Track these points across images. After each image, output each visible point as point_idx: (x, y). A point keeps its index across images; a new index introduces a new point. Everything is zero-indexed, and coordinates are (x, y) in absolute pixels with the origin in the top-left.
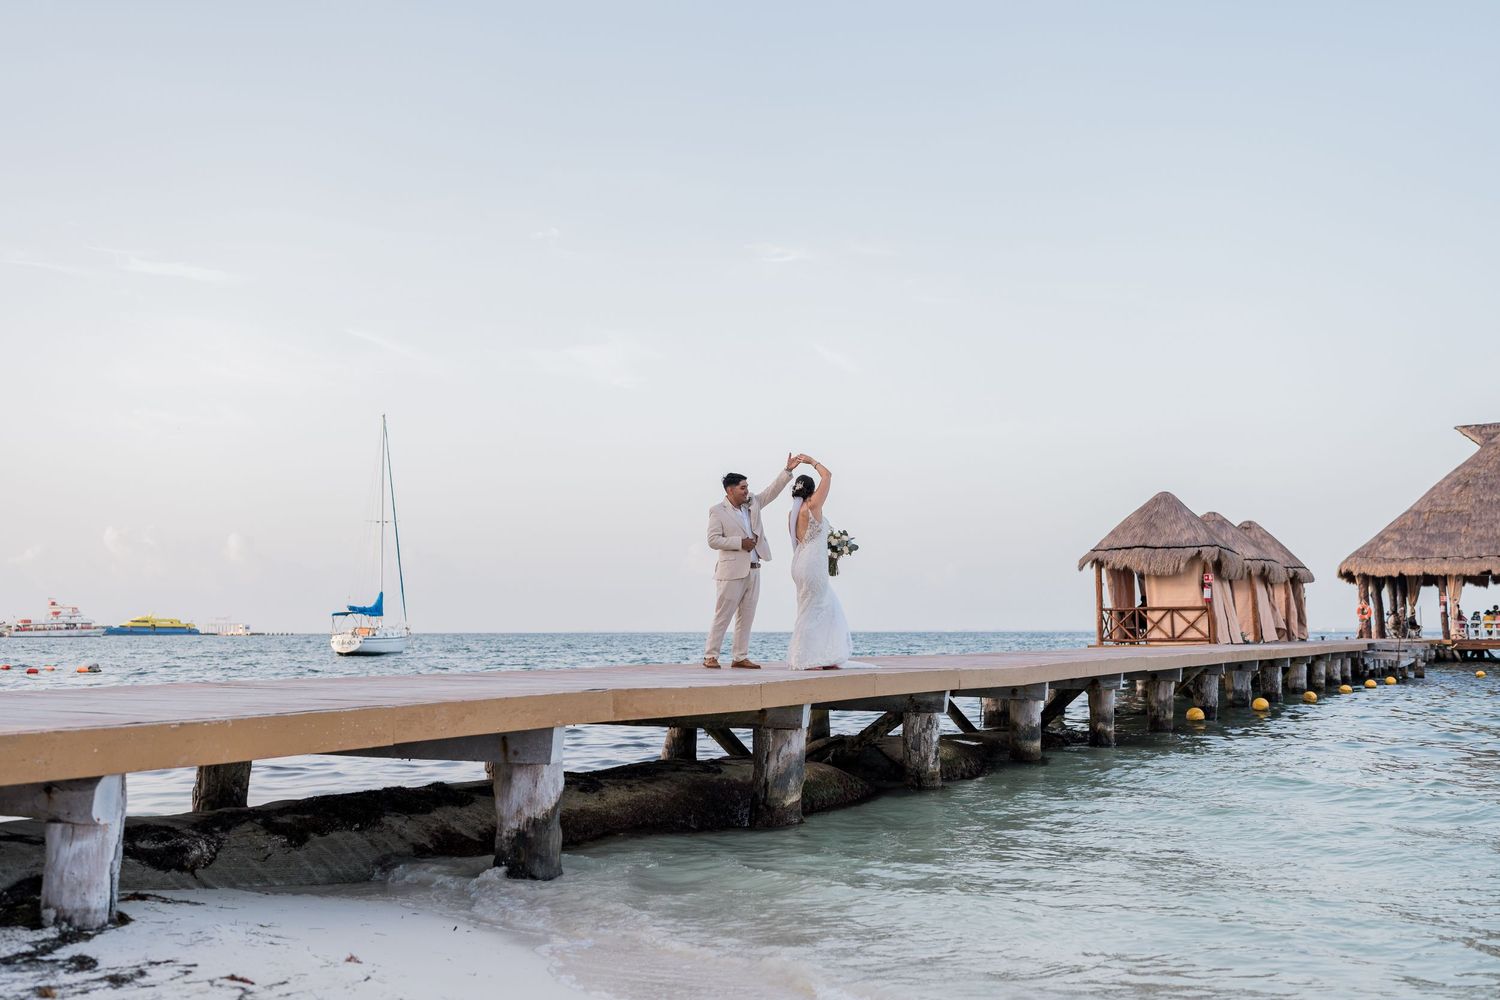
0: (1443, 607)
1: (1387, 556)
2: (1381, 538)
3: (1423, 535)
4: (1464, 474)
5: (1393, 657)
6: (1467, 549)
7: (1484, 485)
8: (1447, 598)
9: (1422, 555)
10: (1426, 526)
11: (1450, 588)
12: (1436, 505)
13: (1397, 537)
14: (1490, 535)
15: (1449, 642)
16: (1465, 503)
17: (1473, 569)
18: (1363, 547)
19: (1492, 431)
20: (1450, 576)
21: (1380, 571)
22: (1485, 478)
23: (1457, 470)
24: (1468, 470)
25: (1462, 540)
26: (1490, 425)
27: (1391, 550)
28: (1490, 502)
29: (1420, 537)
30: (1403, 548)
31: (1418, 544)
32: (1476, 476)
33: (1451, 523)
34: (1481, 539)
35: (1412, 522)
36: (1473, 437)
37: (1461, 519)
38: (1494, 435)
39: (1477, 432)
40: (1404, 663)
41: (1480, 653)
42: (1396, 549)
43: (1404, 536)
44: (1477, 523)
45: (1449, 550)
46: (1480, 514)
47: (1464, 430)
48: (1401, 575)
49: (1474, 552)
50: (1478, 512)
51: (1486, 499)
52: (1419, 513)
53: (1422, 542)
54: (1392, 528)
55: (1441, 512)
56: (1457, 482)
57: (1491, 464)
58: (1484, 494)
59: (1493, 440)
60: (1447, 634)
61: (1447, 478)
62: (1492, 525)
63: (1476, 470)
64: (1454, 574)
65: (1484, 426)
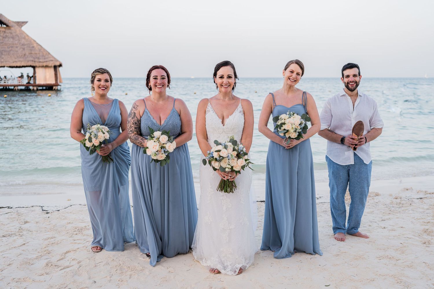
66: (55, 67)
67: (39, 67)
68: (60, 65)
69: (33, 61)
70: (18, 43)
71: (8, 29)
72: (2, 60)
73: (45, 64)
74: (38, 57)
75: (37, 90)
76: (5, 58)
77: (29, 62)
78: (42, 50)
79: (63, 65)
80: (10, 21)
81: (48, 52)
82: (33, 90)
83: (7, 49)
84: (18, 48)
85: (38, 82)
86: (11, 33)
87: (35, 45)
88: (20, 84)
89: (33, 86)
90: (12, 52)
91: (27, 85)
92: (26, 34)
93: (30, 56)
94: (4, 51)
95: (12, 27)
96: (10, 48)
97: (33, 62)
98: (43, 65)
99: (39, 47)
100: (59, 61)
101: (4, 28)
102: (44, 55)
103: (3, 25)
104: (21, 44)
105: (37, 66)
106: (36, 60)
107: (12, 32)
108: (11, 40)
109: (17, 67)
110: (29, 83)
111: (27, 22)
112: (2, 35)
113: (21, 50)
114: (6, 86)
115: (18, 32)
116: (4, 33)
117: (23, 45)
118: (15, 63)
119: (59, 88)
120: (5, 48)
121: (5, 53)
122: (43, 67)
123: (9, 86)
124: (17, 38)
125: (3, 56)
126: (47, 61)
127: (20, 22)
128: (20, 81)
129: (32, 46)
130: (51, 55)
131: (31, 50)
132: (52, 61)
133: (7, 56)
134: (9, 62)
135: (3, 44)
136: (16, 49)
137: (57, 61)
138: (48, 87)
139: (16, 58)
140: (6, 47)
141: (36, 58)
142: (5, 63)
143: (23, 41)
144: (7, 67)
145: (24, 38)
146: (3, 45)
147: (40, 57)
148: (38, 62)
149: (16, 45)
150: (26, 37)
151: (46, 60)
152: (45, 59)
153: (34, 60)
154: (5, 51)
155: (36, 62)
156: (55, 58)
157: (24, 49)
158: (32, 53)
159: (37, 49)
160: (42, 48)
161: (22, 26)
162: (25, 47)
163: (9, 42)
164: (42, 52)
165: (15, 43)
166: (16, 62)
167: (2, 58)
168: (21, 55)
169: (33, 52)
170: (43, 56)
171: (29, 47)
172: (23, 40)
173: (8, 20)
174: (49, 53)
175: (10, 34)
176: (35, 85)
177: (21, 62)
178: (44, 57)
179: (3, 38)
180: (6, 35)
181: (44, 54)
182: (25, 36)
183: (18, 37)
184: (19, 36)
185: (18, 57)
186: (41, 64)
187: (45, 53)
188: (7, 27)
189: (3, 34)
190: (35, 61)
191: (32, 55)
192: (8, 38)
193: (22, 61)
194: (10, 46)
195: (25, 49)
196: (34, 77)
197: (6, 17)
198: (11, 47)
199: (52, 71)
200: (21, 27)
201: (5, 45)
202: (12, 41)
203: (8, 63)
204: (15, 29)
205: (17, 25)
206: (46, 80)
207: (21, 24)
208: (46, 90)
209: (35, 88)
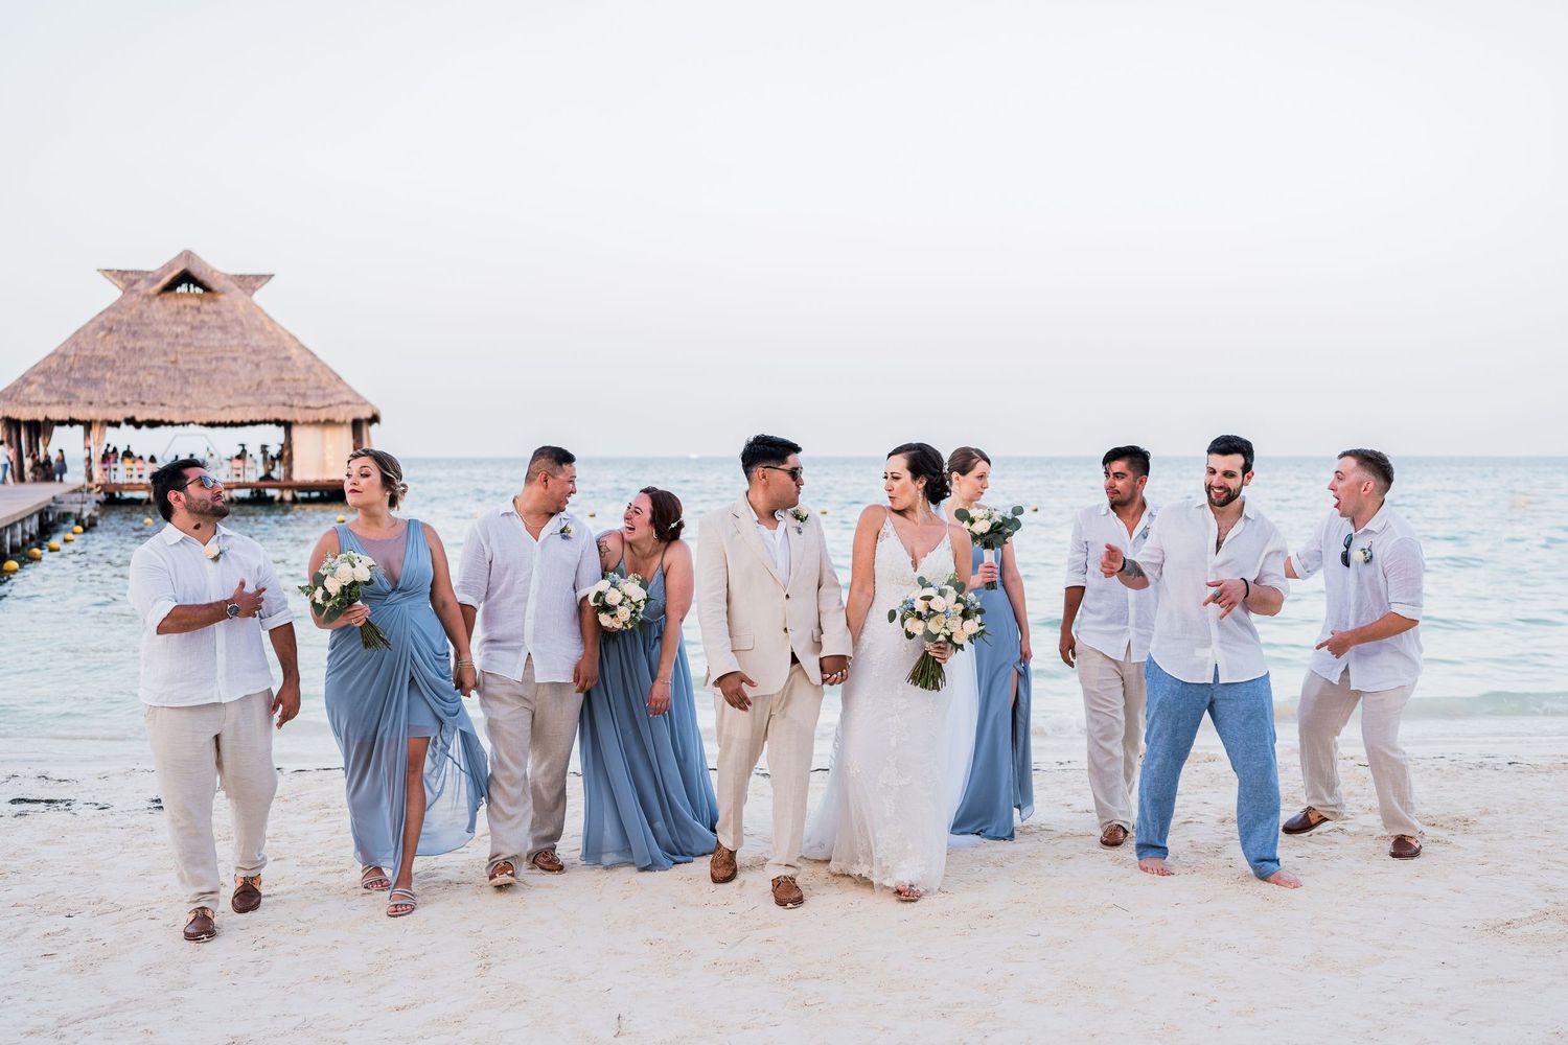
0: (87, 452)
1: (33, 399)
2: (25, 380)
3: (69, 379)
4: (107, 318)
5: (75, 509)
6: (113, 395)
7: (128, 332)
8: (91, 443)
9: (68, 399)
10: (71, 369)
11: (95, 431)
12: (81, 349)
13: (42, 379)
14: (134, 381)
15: (92, 485)
16: (109, 348)
17: (117, 414)
18: (7, 389)
19: (134, 277)
20: (96, 421)
21: (25, 414)
22: (129, 325)
23: (101, 314)
24: (112, 315)
25: (107, 385)
26: (132, 272)
27: (36, 394)
28: (133, 350)
29: (66, 381)
30: (48, 392)
31: (64, 388)
32: (120, 322)
33: (96, 368)
34: (126, 385)
35: (58, 365)
36: (116, 282)
37: (106, 365)
38: (135, 282)
39: (119, 276)
40: (85, 515)
41: (113, 495)
42: (42, 393)
43: (49, 378)
44: (121, 370)
45: (95, 395)
46: (124, 361)
47: (107, 273)
48: (46, 419)
49: (118, 398)
50: (122, 359)
51: (129, 345)
52: (64, 356)
53: (67, 386)
54: (36, 370)
55: (86, 357)
56: (102, 327)
57: (134, 312)
58: (128, 342)
59: (135, 287)
60: (90, 477)
61: (92, 321)
62: (135, 373)
63: (119, 317)
64: (100, 419)
65: (126, 272)
66: (357, 425)
67: (307, 423)
68: (375, 419)
69: (284, 404)
70: (239, 344)
71: (209, 302)
72: (187, 403)
73: (323, 415)
74: (302, 391)
75: (295, 500)
76: (195, 396)
77: (273, 408)
78: (317, 369)
79: (383, 419)
80: (216, 275)
81: (334, 374)
82: (282, 500)
83: (203, 366)
84: (240, 362)
85: (301, 474)
86: (218, 313)
87: (294, 352)
88: (241, 480)
89: (282, 488)
90: (217, 377)
91: (263, 483)
92: (266, 315)
93: (276, 389)
94: (192, 372)
95: (223, 293)
96: (214, 363)
97: (287, 409)
98: (316, 419)
99: (309, 358)
100: (371, 405)
101: (198, 296)
102: (323, 385)
103: (192, 286)
104: (249, 349)
105: (296, 423)
106: (296, 401)
107: (222, 309)
108: (219, 335)
109: (233, 424)
110: (267, 477)
111: (271, 276)
112: (189, 319)
113: (249, 367)
115: (241, 309)
116: (195, 312)
117: (256, 351)
118: (227, 410)
120: (197, 362)
121: (197, 380)
122: (316, 423)
124: (238, 329)
125: (189, 390)
126: (330, 405)
127: (250, 276)
128: (241, 472)
129: (283, 355)
130: (345, 384)
131: (281, 369)
132: (348, 403)
133: (202, 389)
134: (208, 408)
135: (192, 349)
136: (234, 366)
137: (365, 403)
138: (328, 491)
139: (230, 397)
140: (201, 358)
141: (297, 394)
142: (194, 411)
143: (256, 339)
144: (201, 424)
145: (261, 330)
146: (190, 353)
147: (309, 393)
148: (301, 408)
149: (232, 351)
150: (265, 325)
151: (327, 403)
152: (324, 397)
153: (289, 402)
154: (196, 373)
155: (294, 409)
156: (357, 396)
157: (258, 365)
158: (283, 380)
159: (299, 364)
160: (318, 360)
161: (254, 290)
162: (262, 357)
163: (211, 343)
164: (316, 374)
165: (231, 346)
166: (230, 407)
167: (187, 396)
168: (246, 387)
169: (286, 376)
170: (318, 388)
171: (275, 358)
172: (256, 336)
173: (209, 271)
174: (339, 379)
175: (214, 316)
176: (289, 483)
177: (246, 408)
178: (320, 392)
179: (193, 328)
180: (202, 321)
181: (321, 381)
182: (262, 323)
183: (242, 324)
184: (245, 322)
185: (235, 390)
186: (311, 415)
187: (324, 379)
188: (206, 294)
189: (194, 317)
190: (291, 406)
191: (283, 384)
192: (209, 328)
193: (249, 406)
194: (214, 355)
195: (262, 365)
196: (285, 456)
197: (204, 263)
198: (217, 359)
199: (345, 436)
200: (249, 291)
201: (199, 353)
202: (220, 340)
203: (204, 410)
204: (232, 300)
205: (240, 287)
206: (323, 467)
207: (250, 282)
208: (321, 500)
209: (288, 496)
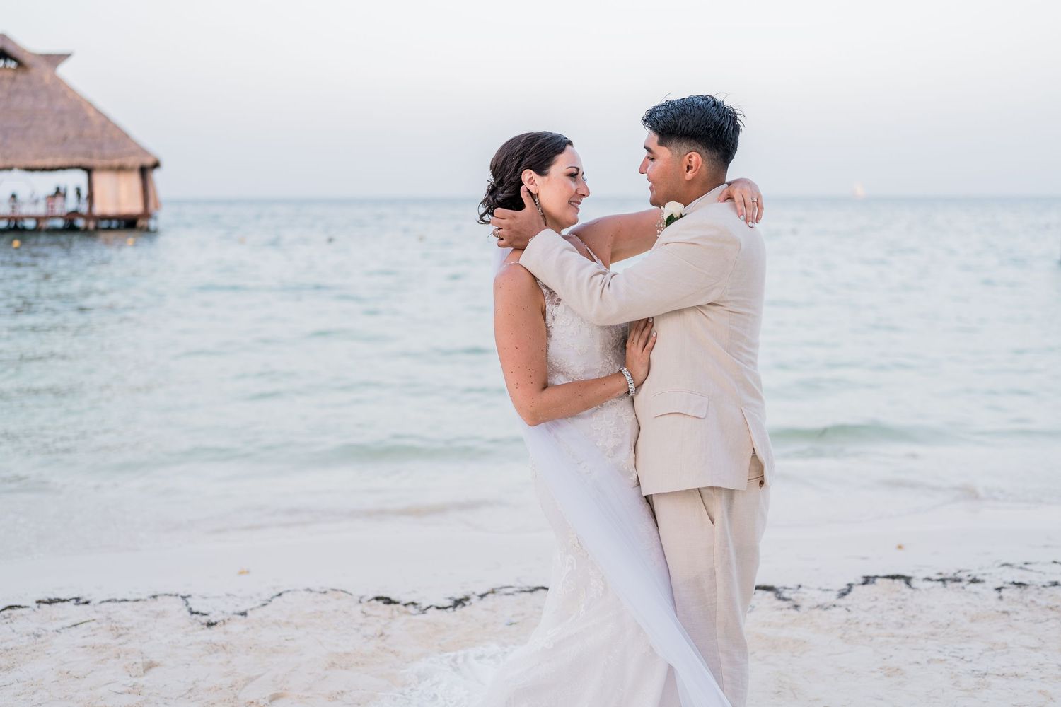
66: (143, 171)
67: (102, 169)
68: (156, 165)
69: (85, 153)
70: (47, 108)
71: (22, 73)
72: (8, 152)
73: (116, 162)
74: (99, 144)
75: (97, 229)
76: (13, 147)
77: (76, 157)
78: (110, 128)
79: (163, 164)
80: (26, 52)
81: (123, 131)
83: (19, 125)
84: (48, 121)
85: (98, 209)
86: (30, 83)
87: (91, 113)
88: (55, 212)
89: (86, 219)
90: (31, 131)
91: (73, 216)
92: (67, 85)
93: (79, 142)
94: (11, 130)
95: (34, 67)
96: (28, 121)
97: (86, 157)
98: (111, 165)
99: (103, 120)
100: (153, 155)
101: (13, 70)
102: (114, 140)
103: (8, 61)
104: (55, 111)
105: (95, 168)
106: (95, 151)
107: (33, 79)
108: (31, 100)
109: (44, 169)
110: (75, 211)
111: (69, 55)
112: (7, 87)
113: (56, 125)
114: (16, 219)
115: (47, 80)
116: (11, 82)
117: (60, 113)
118: (40, 160)
119: (152, 224)
120: (15, 121)
121: (15, 135)
122: (111, 169)
123: (22, 218)
124: (46, 95)
125: (10, 142)
126: (121, 155)
127: (51, 55)
128: (53, 207)
129: (83, 116)
130: (131, 139)
131: (81, 127)
132: (134, 153)
133: (19, 141)
134: (25, 157)
136: (44, 124)
137: (145, 152)
138: (123, 221)
139: (42, 148)
140: (17, 118)
141: (95, 146)
142: (14, 160)
143: (60, 103)
145: (64, 95)
146: (9, 115)
147: (104, 145)
148: (98, 157)
149: (42, 113)
151: (118, 153)
152: (116, 148)
153: (89, 152)
154: (14, 129)
155: (94, 158)
156: (141, 148)
157: (63, 124)
158: (83, 135)
159: (96, 124)
160: (111, 121)
162: (66, 117)
163: (25, 106)
164: (109, 132)
165: (41, 109)
166: (43, 155)
167: (8, 147)
169: (86, 132)
170: (111, 141)
171: (76, 118)
172: (60, 101)
173: (21, 49)
174: (127, 136)
175: (26, 85)
176: (90, 215)
177: (55, 157)
178: (113, 145)
179: (9, 94)
180: (17, 90)
181: (113, 137)
182: (65, 92)
183: (48, 91)
184: (50, 90)
185: (47, 144)
186: (106, 163)
187: (115, 135)
188: (19, 68)
189: (10, 86)
190: (91, 154)
191: (84, 139)
192: (23, 94)
193: (57, 154)
194: (28, 116)
195: (67, 123)
197: (15, 43)
198: (30, 118)
199: (134, 180)
200: (53, 67)
201: (15, 114)
202: (32, 104)
203: (21, 158)
204: (41, 72)
205: (45, 63)
206: (118, 202)
207: (55, 59)
208: (118, 228)
209: (92, 225)
